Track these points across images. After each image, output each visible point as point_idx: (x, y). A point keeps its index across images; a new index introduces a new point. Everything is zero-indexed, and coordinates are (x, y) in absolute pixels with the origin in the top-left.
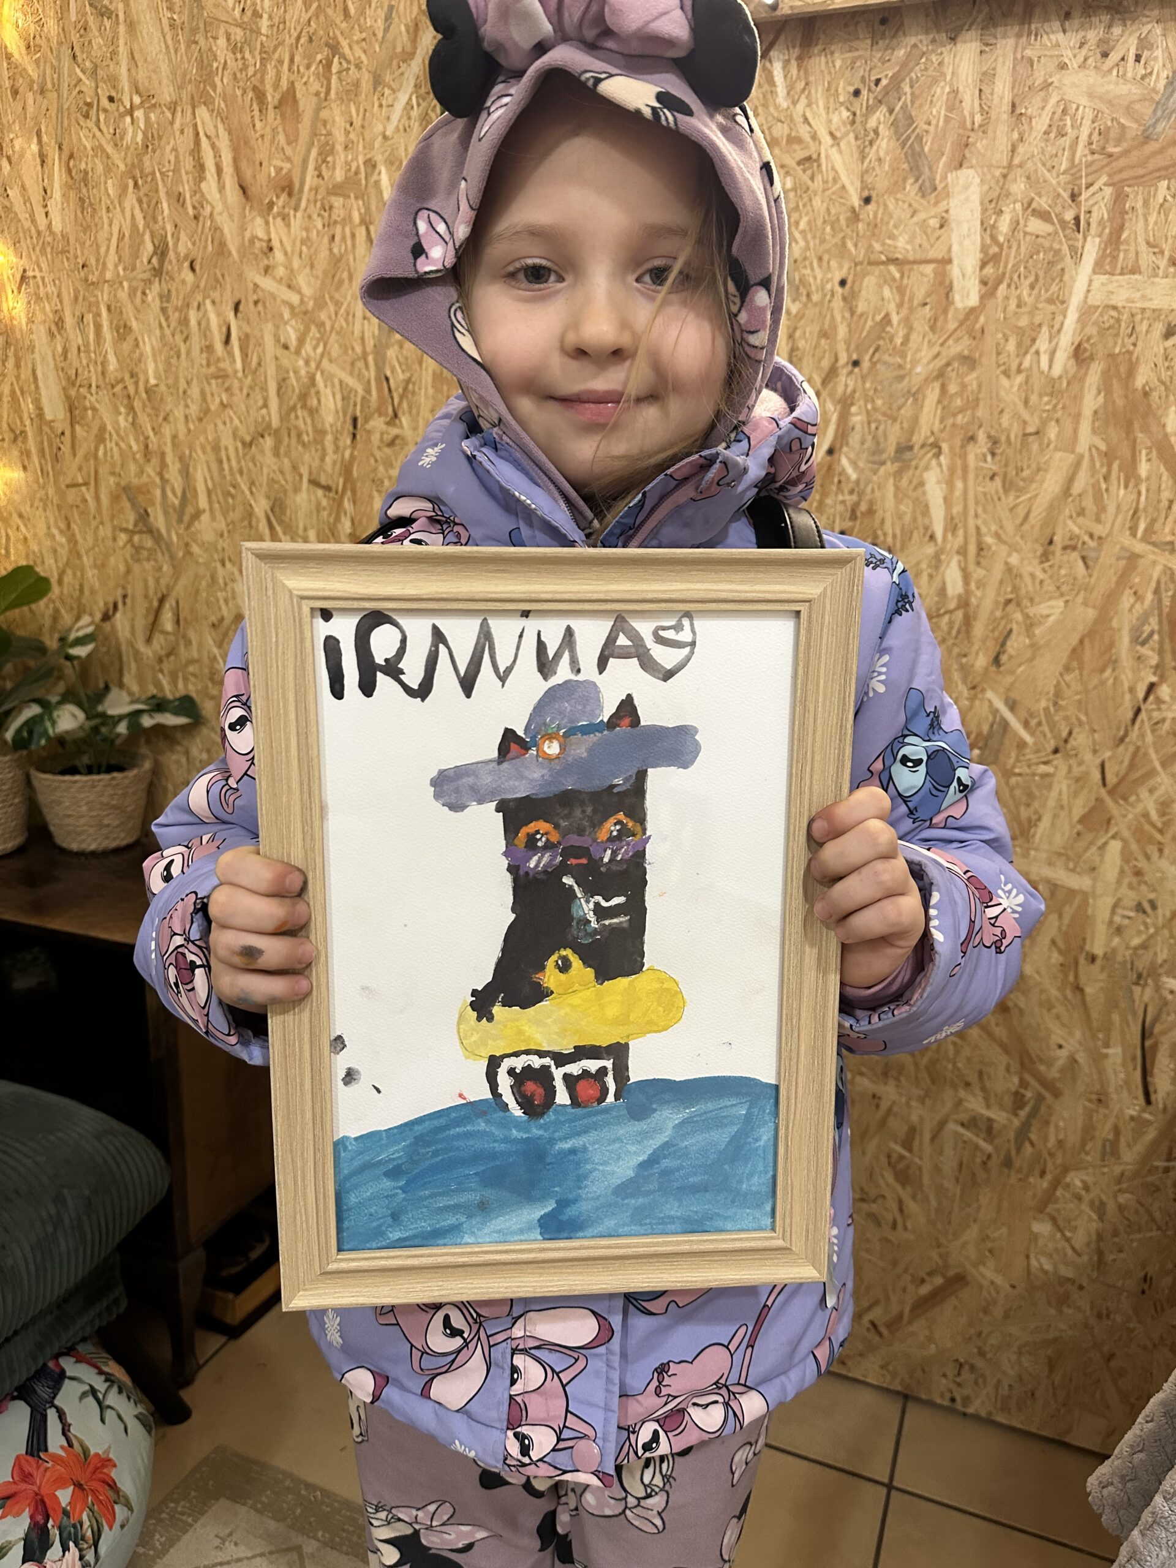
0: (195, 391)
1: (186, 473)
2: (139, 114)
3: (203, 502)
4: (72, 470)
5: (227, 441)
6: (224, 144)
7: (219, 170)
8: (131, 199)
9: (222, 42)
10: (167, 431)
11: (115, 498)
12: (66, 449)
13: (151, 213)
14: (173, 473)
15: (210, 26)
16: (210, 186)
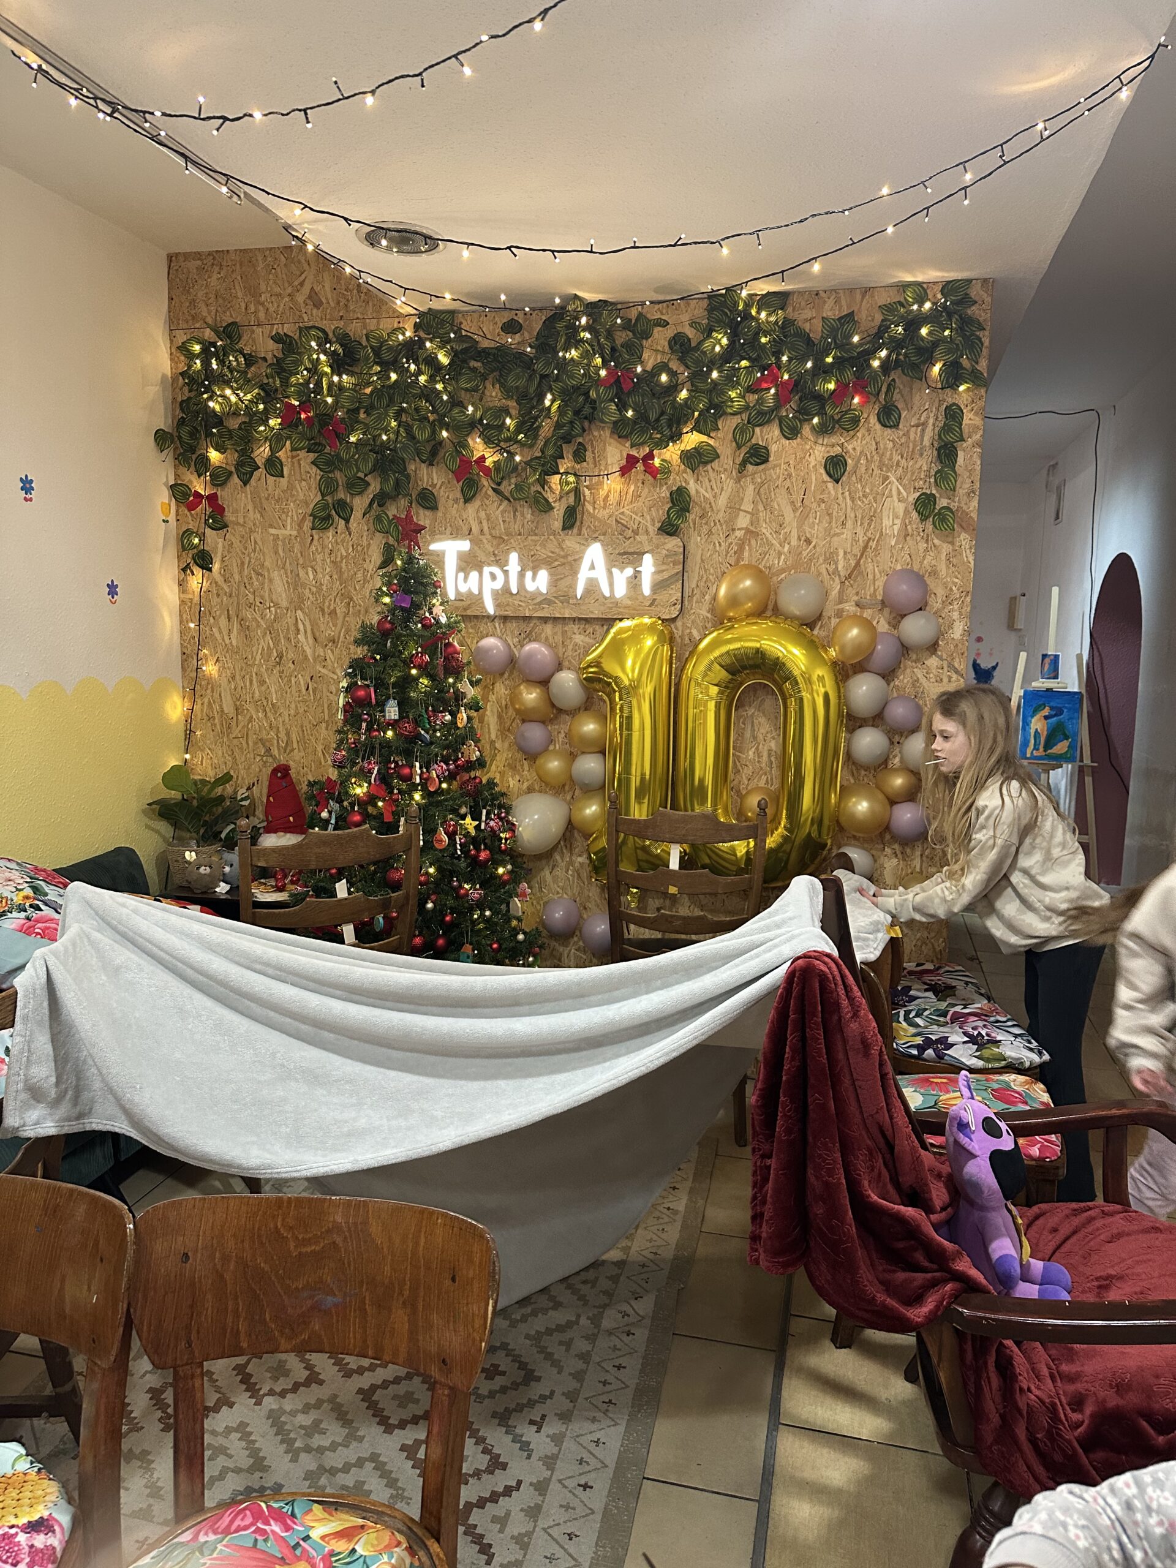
0: (293, 706)
1: (288, 734)
2: (273, 609)
3: (295, 745)
4: (236, 732)
5: (306, 723)
6: (307, 623)
7: (306, 632)
8: (268, 637)
9: (307, 590)
10: (280, 719)
11: (255, 743)
12: (234, 724)
13: (276, 642)
14: (282, 735)
15: (304, 586)
16: (301, 637)
